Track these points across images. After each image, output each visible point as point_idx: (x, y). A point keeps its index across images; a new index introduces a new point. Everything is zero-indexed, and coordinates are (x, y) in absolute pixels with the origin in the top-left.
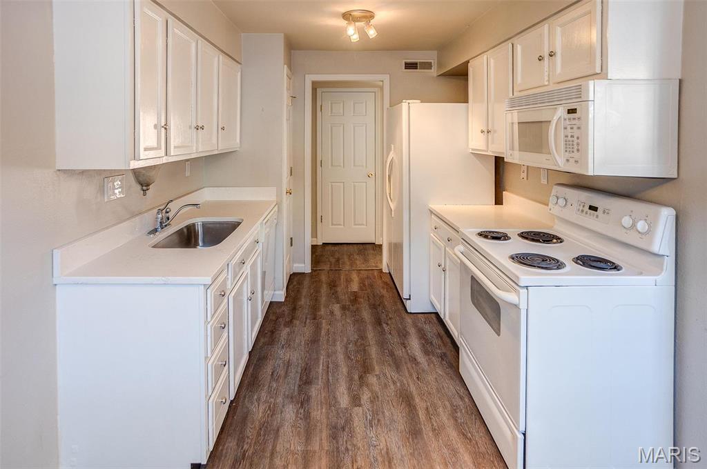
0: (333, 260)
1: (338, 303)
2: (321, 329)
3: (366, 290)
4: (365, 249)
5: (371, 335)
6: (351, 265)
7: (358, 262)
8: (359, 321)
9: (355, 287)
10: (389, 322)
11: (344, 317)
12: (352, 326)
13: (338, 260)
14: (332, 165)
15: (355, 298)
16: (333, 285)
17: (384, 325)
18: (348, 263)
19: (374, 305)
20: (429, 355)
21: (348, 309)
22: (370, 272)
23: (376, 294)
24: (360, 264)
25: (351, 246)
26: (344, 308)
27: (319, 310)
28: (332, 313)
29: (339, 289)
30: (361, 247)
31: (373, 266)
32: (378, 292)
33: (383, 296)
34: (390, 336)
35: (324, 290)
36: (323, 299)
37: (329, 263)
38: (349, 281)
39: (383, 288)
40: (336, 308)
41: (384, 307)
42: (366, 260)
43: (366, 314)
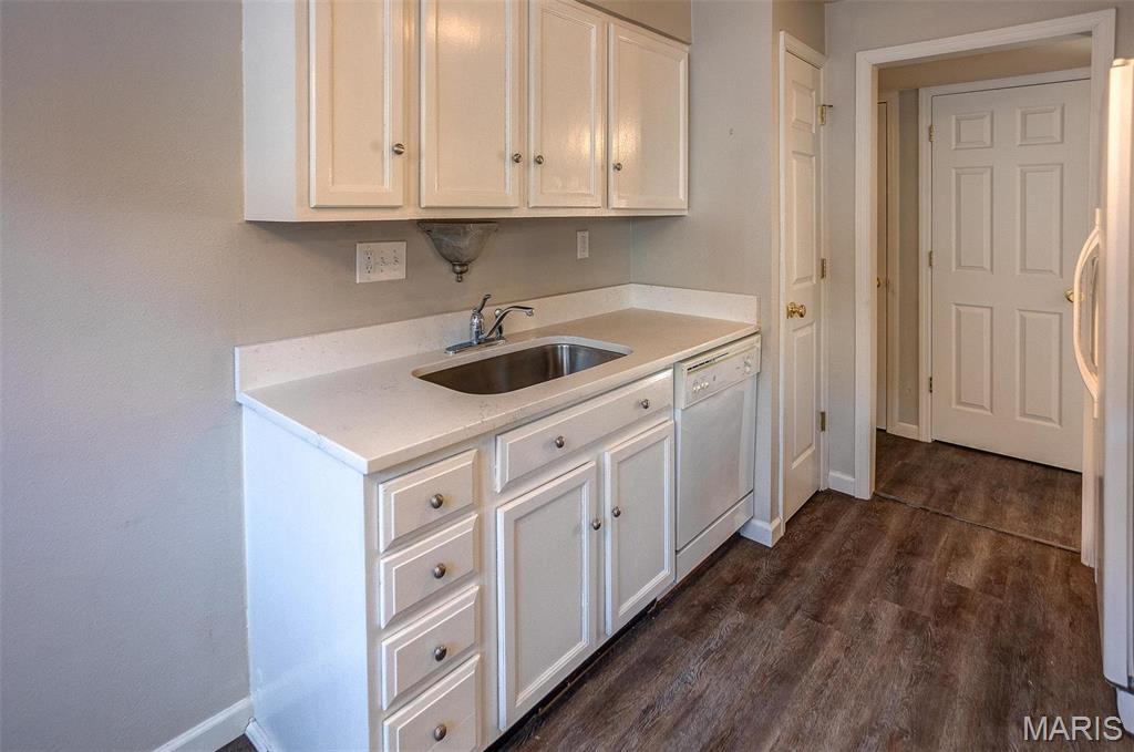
0: (941, 486)
1: (898, 601)
2: (816, 652)
3: (1000, 597)
4: (1050, 483)
5: (953, 739)
6: (987, 514)
7: (1011, 512)
8: (934, 678)
9: (969, 575)
11: (896, 646)
12: (906, 682)
13: (955, 491)
15: (954, 606)
16: (908, 549)
18: (981, 507)
19: (1009, 650)
21: (920, 629)
22: (1037, 550)
23: (1026, 619)
24: (1015, 518)
25: (1008, 466)
26: (908, 622)
27: (841, 599)
28: (868, 622)
29: (920, 565)
30: (1041, 474)
31: (1055, 537)
32: (1039, 618)
33: (1048, 636)
35: (880, 554)
36: (864, 578)
37: (927, 490)
38: (959, 553)
39: (1061, 609)
40: (887, 614)
41: (1038, 671)
42: (1038, 513)
43: (968, 668)
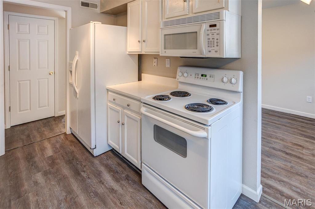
0: (24, 137)
1: (39, 172)
3: (59, 152)
4: (48, 122)
5: (75, 186)
6: (41, 136)
7: (46, 133)
8: (62, 179)
9: (49, 152)
10: (85, 169)
11: (48, 181)
12: (57, 186)
13: (28, 136)
14: (19, 69)
15: (52, 161)
16: (29, 158)
17: (82, 173)
18: (38, 136)
19: (69, 160)
20: (119, 181)
21: (50, 173)
22: (58, 137)
23: (67, 152)
24: (48, 134)
25: (36, 123)
26: (46, 174)
27: (22, 185)
28: (36, 183)
29: (36, 159)
30: (45, 121)
31: (58, 132)
32: (69, 150)
33: (73, 152)
34: (89, 180)
35: (23, 165)
36: (24, 175)
37: (21, 141)
38: (43, 149)
39: (71, 145)
40: (39, 177)
41: (77, 159)
42: (52, 130)
43: (66, 171)
